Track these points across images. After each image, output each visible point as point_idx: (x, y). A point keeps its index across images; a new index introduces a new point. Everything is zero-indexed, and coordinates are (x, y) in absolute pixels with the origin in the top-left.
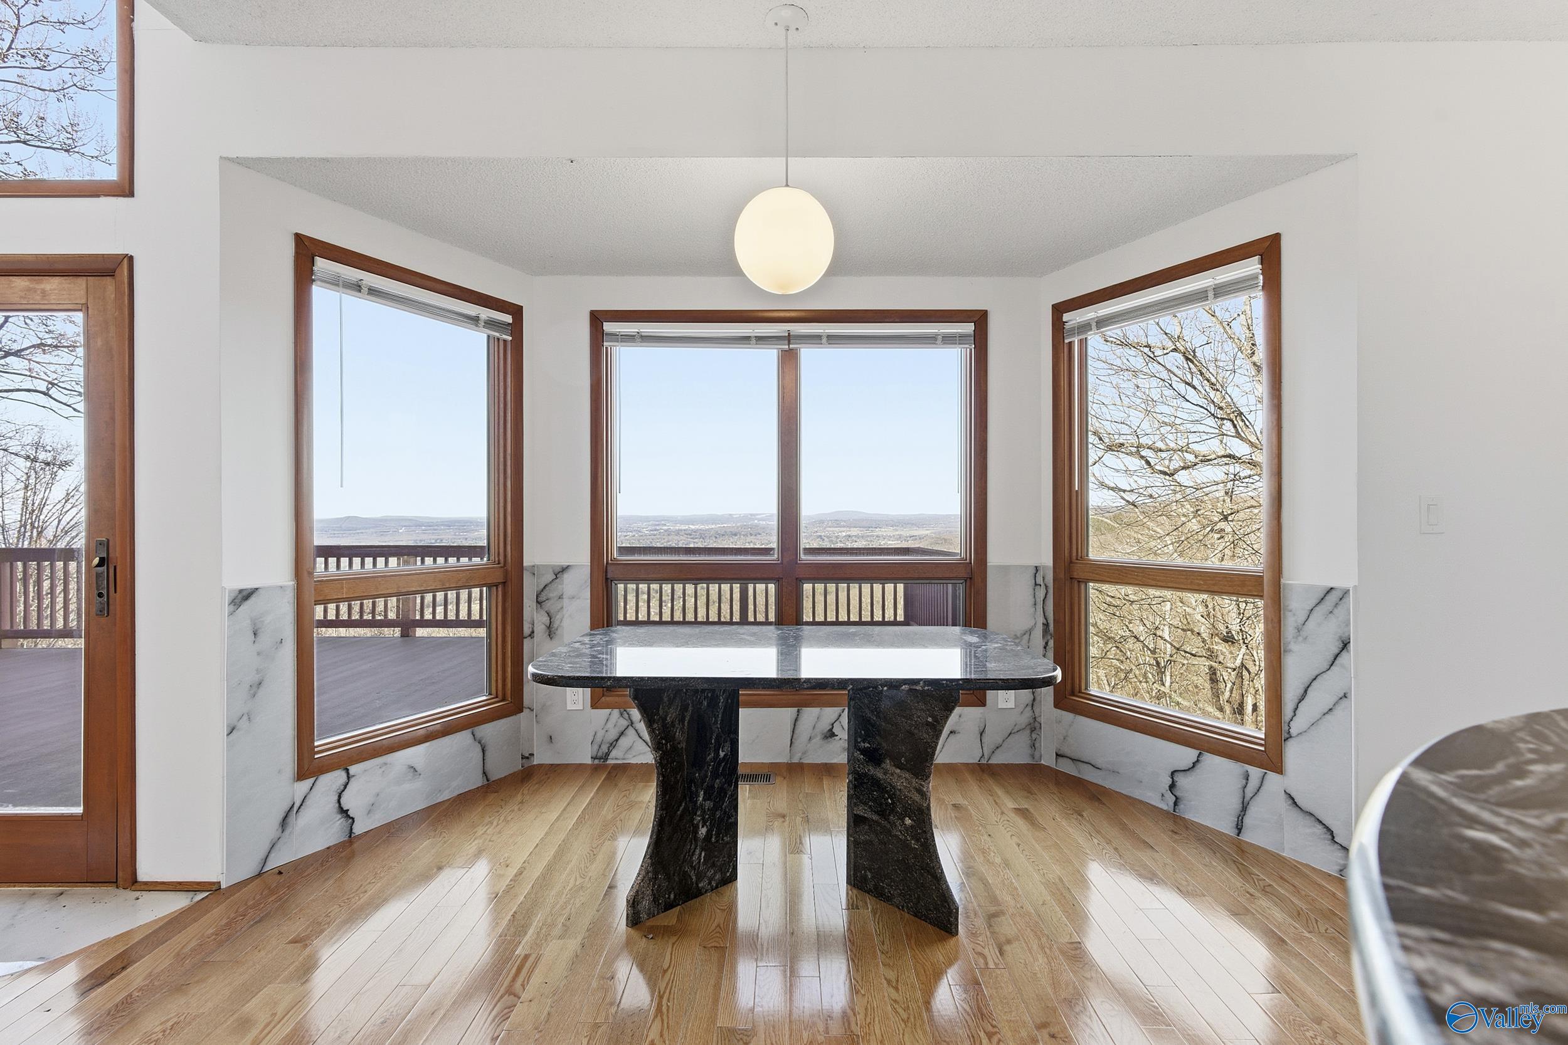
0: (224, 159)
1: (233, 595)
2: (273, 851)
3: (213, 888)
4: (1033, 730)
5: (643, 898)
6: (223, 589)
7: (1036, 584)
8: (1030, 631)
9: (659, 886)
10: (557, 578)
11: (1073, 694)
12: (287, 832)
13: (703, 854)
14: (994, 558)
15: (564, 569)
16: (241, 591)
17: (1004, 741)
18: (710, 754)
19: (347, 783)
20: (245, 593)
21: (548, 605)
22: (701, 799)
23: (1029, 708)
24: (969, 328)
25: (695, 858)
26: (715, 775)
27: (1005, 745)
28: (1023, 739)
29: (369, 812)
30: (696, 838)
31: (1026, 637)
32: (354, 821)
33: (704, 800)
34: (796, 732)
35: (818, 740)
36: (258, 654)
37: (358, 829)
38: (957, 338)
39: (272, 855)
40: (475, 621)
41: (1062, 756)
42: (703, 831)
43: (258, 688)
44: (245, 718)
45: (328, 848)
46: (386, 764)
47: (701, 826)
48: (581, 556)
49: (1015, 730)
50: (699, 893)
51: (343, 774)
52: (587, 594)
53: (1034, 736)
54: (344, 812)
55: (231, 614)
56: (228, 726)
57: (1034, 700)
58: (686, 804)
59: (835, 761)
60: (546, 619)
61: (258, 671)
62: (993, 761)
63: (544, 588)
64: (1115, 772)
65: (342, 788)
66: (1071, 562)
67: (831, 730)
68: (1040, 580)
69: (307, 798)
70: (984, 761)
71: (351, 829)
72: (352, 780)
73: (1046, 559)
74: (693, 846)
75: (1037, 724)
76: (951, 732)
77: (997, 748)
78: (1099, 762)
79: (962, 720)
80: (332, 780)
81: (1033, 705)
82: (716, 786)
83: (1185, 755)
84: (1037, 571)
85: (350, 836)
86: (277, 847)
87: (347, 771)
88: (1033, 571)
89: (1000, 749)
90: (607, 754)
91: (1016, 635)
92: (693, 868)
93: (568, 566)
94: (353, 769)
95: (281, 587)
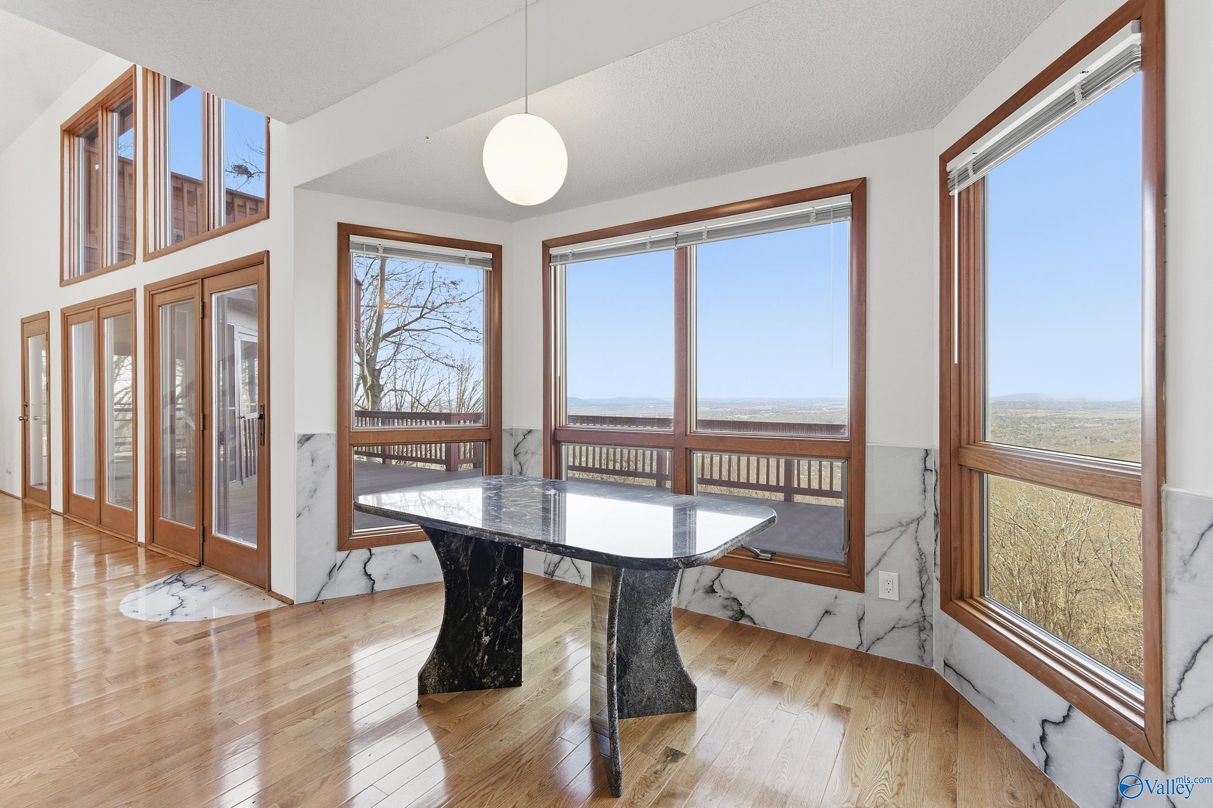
0: (295, 187)
1: (300, 438)
2: (324, 589)
3: (291, 603)
4: (922, 629)
5: (429, 676)
6: (295, 433)
7: (926, 469)
8: (918, 520)
9: (444, 671)
10: (525, 438)
11: (961, 598)
12: (332, 580)
13: (486, 657)
14: (874, 436)
15: (530, 432)
16: (304, 435)
17: (886, 634)
18: (492, 580)
19: (370, 558)
20: (306, 437)
21: (520, 457)
22: (484, 613)
23: (917, 605)
24: (845, 200)
25: (478, 658)
26: (498, 597)
27: (887, 638)
28: (910, 637)
29: (385, 579)
30: (480, 645)
31: (913, 526)
32: (374, 583)
33: (486, 614)
34: (683, 582)
35: (700, 593)
36: (315, 473)
37: (377, 588)
38: (832, 213)
39: (323, 592)
40: (597, 468)
41: (949, 667)
42: (486, 639)
43: (315, 492)
44: (307, 509)
45: (357, 595)
46: (396, 551)
47: (484, 635)
48: (538, 424)
49: (900, 625)
50: (482, 687)
51: (368, 552)
52: (541, 451)
53: (923, 636)
54: (369, 576)
55: (298, 448)
56: (297, 512)
57: (923, 596)
58: (469, 614)
59: (714, 615)
60: (519, 467)
61: (314, 483)
62: (873, 652)
63: (518, 445)
64: (991, 701)
65: (367, 560)
66: (960, 447)
67: (712, 586)
68: (930, 465)
69: (344, 563)
70: (862, 650)
71: (373, 587)
72: (373, 556)
73: (934, 442)
74: (476, 649)
75: (926, 624)
76: (826, 612)
77: (878, 639)
78: (978, 683)
79: (838, 601)
80: (360, 555)
81: (921, 602)
82: (499, 606)
83: (1056, 706)
84: (928, 454)
85: (372, 591)
86: (325, 588)
87: (370, 550)
88: (923, 454)
89: (881, 641)
90: (553, 572)
91: (900, 523)
92: (477, 666)
93: (531, 430)
94: (374, 550)
95: (328, 434)
